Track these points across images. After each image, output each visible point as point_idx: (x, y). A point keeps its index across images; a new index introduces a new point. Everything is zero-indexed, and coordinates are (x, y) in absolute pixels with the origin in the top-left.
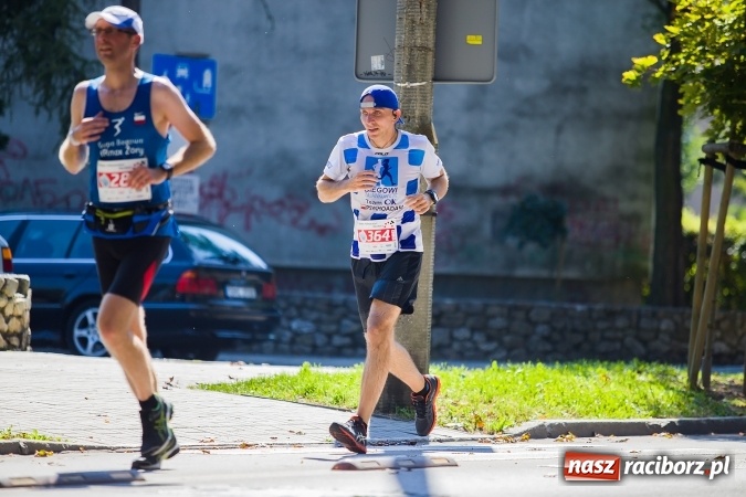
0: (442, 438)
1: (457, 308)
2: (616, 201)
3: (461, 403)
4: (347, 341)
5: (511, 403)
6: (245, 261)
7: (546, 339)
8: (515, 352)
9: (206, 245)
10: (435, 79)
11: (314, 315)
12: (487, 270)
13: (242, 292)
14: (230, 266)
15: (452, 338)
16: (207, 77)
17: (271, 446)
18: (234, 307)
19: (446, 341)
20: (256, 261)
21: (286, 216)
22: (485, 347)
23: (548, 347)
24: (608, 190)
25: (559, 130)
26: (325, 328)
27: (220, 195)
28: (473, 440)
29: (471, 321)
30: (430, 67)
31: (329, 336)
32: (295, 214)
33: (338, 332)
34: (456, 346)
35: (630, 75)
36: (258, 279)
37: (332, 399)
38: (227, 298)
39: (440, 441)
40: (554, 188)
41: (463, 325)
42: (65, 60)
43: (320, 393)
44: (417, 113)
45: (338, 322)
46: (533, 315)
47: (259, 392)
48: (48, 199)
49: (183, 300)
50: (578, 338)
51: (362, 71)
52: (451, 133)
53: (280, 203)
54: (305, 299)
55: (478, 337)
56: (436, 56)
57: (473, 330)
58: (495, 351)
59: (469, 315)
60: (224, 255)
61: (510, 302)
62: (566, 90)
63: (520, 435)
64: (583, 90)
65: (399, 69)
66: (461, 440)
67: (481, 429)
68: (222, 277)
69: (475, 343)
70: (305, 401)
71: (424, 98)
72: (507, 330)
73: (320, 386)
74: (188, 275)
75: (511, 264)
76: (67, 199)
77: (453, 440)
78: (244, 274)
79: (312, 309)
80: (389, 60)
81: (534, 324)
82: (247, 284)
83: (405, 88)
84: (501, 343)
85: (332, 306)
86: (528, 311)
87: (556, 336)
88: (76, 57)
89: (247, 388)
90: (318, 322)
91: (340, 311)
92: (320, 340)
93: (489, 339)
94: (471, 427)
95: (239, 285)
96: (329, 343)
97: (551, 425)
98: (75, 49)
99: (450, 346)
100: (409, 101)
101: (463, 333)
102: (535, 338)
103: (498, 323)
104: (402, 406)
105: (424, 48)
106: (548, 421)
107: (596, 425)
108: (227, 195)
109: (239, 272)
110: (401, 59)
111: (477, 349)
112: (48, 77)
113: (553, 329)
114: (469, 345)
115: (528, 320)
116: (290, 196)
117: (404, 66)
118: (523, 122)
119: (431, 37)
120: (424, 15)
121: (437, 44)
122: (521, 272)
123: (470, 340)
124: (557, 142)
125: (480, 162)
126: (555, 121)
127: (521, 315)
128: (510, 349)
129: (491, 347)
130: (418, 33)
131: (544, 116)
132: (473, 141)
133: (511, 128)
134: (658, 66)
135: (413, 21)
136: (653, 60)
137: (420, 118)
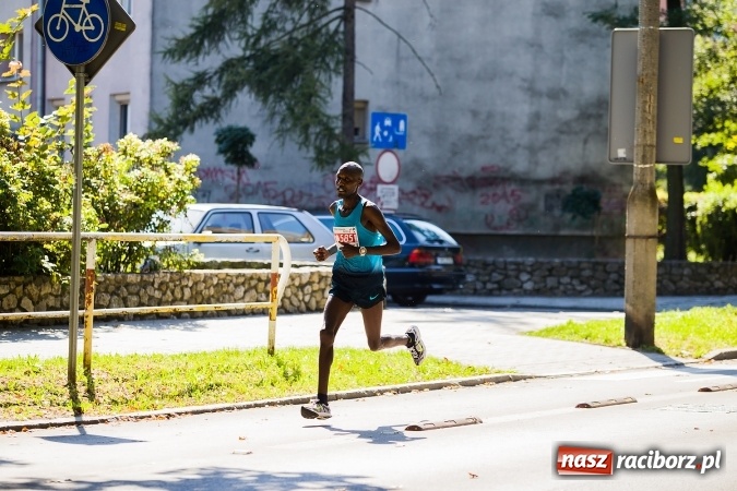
1: (562, 264)
2: (621, 185)
4: (495, 286)
7: (616, 282)
8: (597, 291)
11: (475, 271)
12: (542, 232)
13: (445, 261)
15: (559, 283)
16: (402, 124)
18: (437, 270)
19: (556, 285)
22: (579, 288)
23: (617, 287)
24: (616, 179)
25: (585, 142)
26: (481, 278)
29: (570, 273)
30: (654, 156)
31: (485, 283)
33: (489, 281)
34: (562, 288)
36: (453, 251)
37: (603, 340)
38: (436, 264)
40: (582, 179)
41: (566, 275)
42: (317, 116)
44: (648, 182)
45: (490, 275)
46: (608, 268)
48: (272, 193)
49: (412, 266)
51: (612, 158)
53: (414, 192)
54: (469, 261)
55: (575, 282)
56: (657, 150)
57: (572, 278)
58: (586, 290)
59: (569, 268)
61: (593, 260)
62: (589, 117)
65: (637, 157)
68: (434, 253)
69: (573, 285)
72: (592, 277)
74: (416, 251)
76: (283, 193)
78: (447, 249)
79: (474, 267)
81: (609, 273)
82: (447, 256)
83: (641, 168)
84: (589, 286)
85: (486, 265)
86: (605, 265)
88: (324, 115)
90: (477, 275)
91: (491, 268)
92: (479, 286)
93: (582, 283)
95: (443, 257)
96: (485, 288)
97: (725, 353)
98: (322, 110)
99: (558, 288)
100: (644, 175)
101: (566, 280)
102: (609, 282)
103: (587, 273)
105: (651, 146)
106: (723, 350)
110: (638, 152)
111: (574, 289)
112: (306, 128)
113: (620, 276)
114: (569, 287)
115: (605, 271)
117: (640, 155)
118: (563, 137)
119: (655, 139)
120: (651, 128)
121: (657, 142)
122: (564, 232)
123: (570, 284)
124: (584, 149)
125: (537, 163)
126: (583, 136)
127: (600, 268)
128: (594, 289)
129: (583, 287)
130: (648, 138)
131: (576, 133)
132: (532, 150)
133: (556, 141)
135: (645, 131)
137: (650, 184)
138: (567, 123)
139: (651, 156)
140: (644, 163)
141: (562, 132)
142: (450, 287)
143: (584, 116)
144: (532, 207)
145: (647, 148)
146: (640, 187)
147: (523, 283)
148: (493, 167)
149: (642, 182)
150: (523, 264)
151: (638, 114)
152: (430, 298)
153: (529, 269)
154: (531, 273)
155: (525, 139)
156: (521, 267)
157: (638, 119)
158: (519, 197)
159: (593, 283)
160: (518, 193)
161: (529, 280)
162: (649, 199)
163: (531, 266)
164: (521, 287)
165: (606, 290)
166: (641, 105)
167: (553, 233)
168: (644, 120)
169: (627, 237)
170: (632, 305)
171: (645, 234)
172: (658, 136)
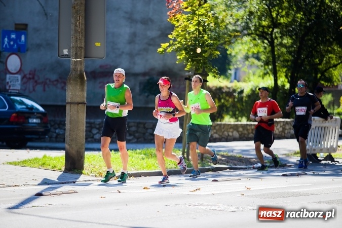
3: (96, 167)
6: (37, 109)
7: (151, 134)
8: (140, 140)
9: (22, 103)
10: (85, 58)
13: (35, 121)
14: (30, 111)
16: (23, 38)
17: (24, 185)
20: (41, 109)
21: (59, 85)
22: (128, 138)
23: (152, 137)
27: (33, 78)
30: (83, 54)
32: (63, 85)
35: (160, 50)
36: (42, 116)
37: (51, 167)
38: (29, 123)
40: (163, 73)
43: (47, 165)
44: (79, 69)
46: (146, 126)
47: (27, 165)
51: (60, 55)
52: (123, 52)
53: (57, 80)
56: (85, 50)
58: (132, 139)
60: (29, 107)
61: (138, 121)
65: (72, 55)
66: (93, 180)
67: (101, 176)
68: (27, 115)
70: (42, 168)
71: (81, 64)
72: (137, 132)
73: (47, 162)
74: (14, 115)
75: (147, 102)
78: (35, 114)
80: (69, 51)
81: (147, 129)
82: (37, 118)
83: (75, 61)
84: (135, 136)
86: (144, 124)
89: (24, 163)
94: (98, 175)
95: (34, 118)
100: (76, 65)
102: (147, 134)
103: (133, 129)
104: (75, 169)
105: (81, 47)
107: (142, 173)
108: (36, 78)
109: (33, 113)
110: (73, 51)
115: (144, 127)
116: (61, 78)
117: (74, 54)
118: (151, 48)
119: (83, 44)
120: (80, 36)
121: (85, 46)
127: (142, 126)
128: (138, 139)
129: (131, 138)
130: (78, 42)
133: (146, 50)
134: (169, 46)
135: (77, 38)
136: (168, 44)
137: (80, 71)
138: (153, 39)
139: (81, 54)
140: (76, 58)
141: (150, 45)
142: (37, 137)
143: (164, 35)
145: (78, 49)
146: (74, 73)
147: (94, 135)
148: (107, 65)
149: (75, 70)
150: (94, 123)
151: (73, 28)
152: (29, 144)
153: (98, 126)
154: (99, 129)
155: (127, 49)
156: (93, 125)
157: (73, 32)
159: (137, 135)
161: (98, 133)
162: (79, 80)
163: (99, 124)
164: (93, 137)
165: (145, 139)
166: (74, 22)
167: (144, 106)
168: (76, 31)
169: (67, 103)
170: (69, 145)
171: (76, 101)
172: (85, 42)
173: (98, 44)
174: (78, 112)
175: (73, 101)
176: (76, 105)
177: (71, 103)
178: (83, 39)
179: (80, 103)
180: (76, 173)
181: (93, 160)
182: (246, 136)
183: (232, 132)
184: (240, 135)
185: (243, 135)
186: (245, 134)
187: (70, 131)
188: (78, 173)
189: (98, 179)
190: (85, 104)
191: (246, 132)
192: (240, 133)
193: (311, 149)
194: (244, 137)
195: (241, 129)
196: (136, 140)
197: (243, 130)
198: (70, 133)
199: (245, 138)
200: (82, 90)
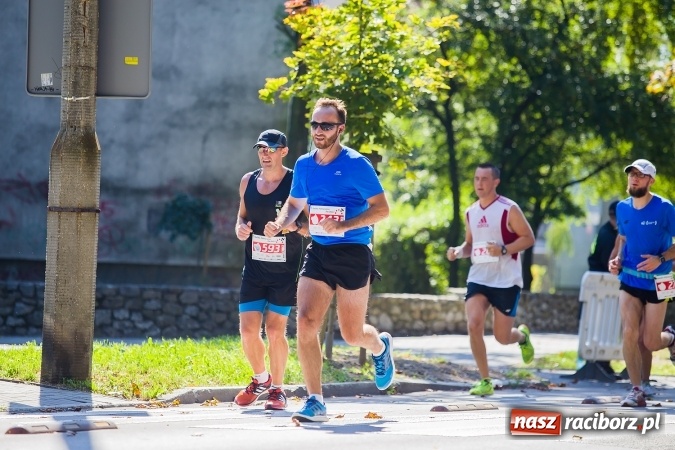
0: (104, 404)
1: (118, 292)
3: (121, 374)
4: (20, 321)
5: (164, 374)
7: (195, 318)
8: (168, 330)
10: (97, 95)
12: (144, 260)
15: (113, 318)
19: (108, 321)
22: (141, 326)
23: (197, 325)
25: (205, 139)
28: (131, 405)
29: (129, 304)
30: (93, 84)
31: (5, 317)
33: (12, 314)
34: (116, 325)
35: (264, 93)
37: (6, 373)
39: (102, 407)
40: (201, 189)
41: (123, 307)
44: (82, 123)
45: (13, 305)
46: (183, 298)
50: (222, 317)
51: (33, 86)
52: (112, 141)
55: (136, 317)
56: (98, 74)
57: (131, 311)
58: (151, 328)
59: (127, 298)
61: (164, 287)
62: (211, 105)
63: (171, 401)
64: (226, 105)
65: (65, 85)
66: (120, 406)
67: (138, 396)
69: (133, 322)
71: (88, 111)
72: (161, 311)
75: (165, 254)
77: (113, 406)
80: (56, 77)
81: (184, 306)
83: (71, 102)
84: (155, 322)
86: (179, 295)
87: (203, 316)
91: (14, 295)
93: (146, 319)
94: (129, 395)
96: (4, 324)
97: (198, 392)
99: (111, 325)
100: (75, 113)
101: (123, 314)
102: (185, 317)
103: (153, 305)
104: (69, 377)
105: (88, 67)
106: (196, 389)
110: (67, 77)
111: (135, 327)
113: (201, 310)
114: (127, 324)
115: (179, 302)
117: (70, 83)
118: (175, 132)
119: (94, 58)
120: (87, 39)
121: (98, 64)
122: (173, 261)
123: (129, 319)
124: (203, 149)
125: (137, 167)
126: (201, 132)
127: (173, 298)
128: (163, 328)
129: (147, 325)
130: (82, 54)
131: (192, 127)
132: (131, 148)
133: (164, 137)
134: (288, 85)
135: (78, 44)
136: (284, 80)
137: (85, 128)
138: (180, 113)
139: (87, 83)
140: (76, 93)
141: (172, 125)
143: (204, 104)
144: (131, 225)
145: (81, 71)
146: (69, 132)
149: (72, 124)
151: (68, 17)
155: (122, 133)
158: (112, 212)
159: (161, 318)
160: (111, 206)
162: (83, 151)
166: (71, 3)
167: (158, 262)
168: (76, 25)
169: (50, 209)
170: (55, 316)
171: (75, 205)
172: (99, 54)
173: (131, 61)
174: (78, 232)
175: (66, 205)
176: (75, 214)
177: (60, 210)
178: (94, 45)
179: (83, 210)
180: (74, 389)
181: (108, 358)
182: (408, 325)
183: (378, 316)
184: (395, 323)
185: (400, 324)
186: (405, 321)
187: (58, 280)
188: (78, 388)
189: (131, 402)
190: (98, 211)
191: (407, 316)
192: (395, 319)
193: (596, 348)
194: (403, 327)
195: (396, 310)
196: (159, 331)
197: (403, 311)
198: (57, 286)
199: (404, 331)
200: (91, 176)
